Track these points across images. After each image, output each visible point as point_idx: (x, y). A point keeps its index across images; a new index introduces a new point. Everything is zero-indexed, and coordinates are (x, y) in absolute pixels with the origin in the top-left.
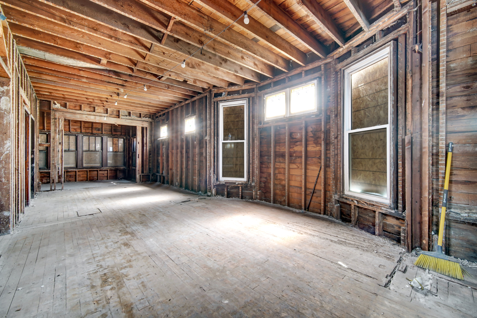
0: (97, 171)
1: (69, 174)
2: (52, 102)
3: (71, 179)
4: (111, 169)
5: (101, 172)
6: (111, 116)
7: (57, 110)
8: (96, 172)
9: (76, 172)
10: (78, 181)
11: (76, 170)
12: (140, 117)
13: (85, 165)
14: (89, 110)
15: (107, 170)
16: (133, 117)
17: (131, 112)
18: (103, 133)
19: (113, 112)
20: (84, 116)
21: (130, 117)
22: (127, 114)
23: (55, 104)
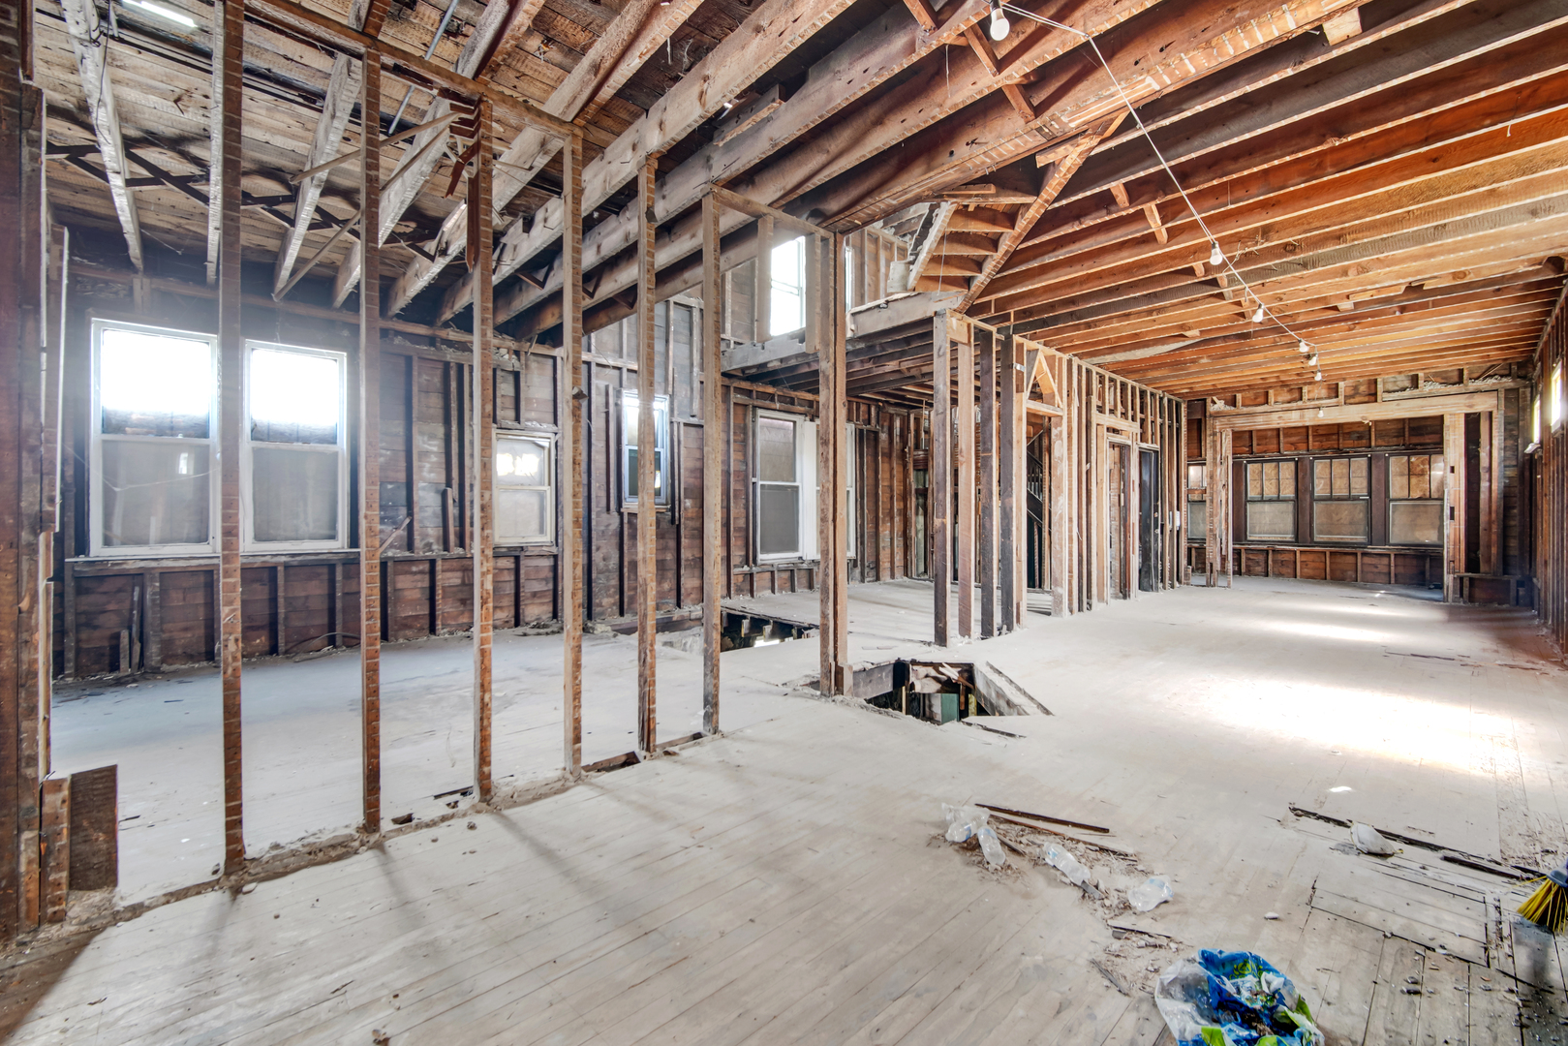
0: (1355, 554)
1: (1280, 557)
2: (1209, 401)
3: (1284, 570)
4: (1403, 552)
5: (1367, 560)
6: (1352, 401)
7: (1218, 415)
8: (1350, 559)
9: (1295, 552)
10: (1301, 577)
11: (1295, 548)
12: (1461, 381)
13: (1318, 538)
14: (1288, 397)
15: (1389, 556)
16: (1426, 388)
17: (1421, 374)
18: (1373, 444)
19: (1356, 388)
20: (1275, 416)
21: (1416, 392)
22: (1407, 384)
23: (1214, 402)
